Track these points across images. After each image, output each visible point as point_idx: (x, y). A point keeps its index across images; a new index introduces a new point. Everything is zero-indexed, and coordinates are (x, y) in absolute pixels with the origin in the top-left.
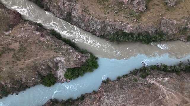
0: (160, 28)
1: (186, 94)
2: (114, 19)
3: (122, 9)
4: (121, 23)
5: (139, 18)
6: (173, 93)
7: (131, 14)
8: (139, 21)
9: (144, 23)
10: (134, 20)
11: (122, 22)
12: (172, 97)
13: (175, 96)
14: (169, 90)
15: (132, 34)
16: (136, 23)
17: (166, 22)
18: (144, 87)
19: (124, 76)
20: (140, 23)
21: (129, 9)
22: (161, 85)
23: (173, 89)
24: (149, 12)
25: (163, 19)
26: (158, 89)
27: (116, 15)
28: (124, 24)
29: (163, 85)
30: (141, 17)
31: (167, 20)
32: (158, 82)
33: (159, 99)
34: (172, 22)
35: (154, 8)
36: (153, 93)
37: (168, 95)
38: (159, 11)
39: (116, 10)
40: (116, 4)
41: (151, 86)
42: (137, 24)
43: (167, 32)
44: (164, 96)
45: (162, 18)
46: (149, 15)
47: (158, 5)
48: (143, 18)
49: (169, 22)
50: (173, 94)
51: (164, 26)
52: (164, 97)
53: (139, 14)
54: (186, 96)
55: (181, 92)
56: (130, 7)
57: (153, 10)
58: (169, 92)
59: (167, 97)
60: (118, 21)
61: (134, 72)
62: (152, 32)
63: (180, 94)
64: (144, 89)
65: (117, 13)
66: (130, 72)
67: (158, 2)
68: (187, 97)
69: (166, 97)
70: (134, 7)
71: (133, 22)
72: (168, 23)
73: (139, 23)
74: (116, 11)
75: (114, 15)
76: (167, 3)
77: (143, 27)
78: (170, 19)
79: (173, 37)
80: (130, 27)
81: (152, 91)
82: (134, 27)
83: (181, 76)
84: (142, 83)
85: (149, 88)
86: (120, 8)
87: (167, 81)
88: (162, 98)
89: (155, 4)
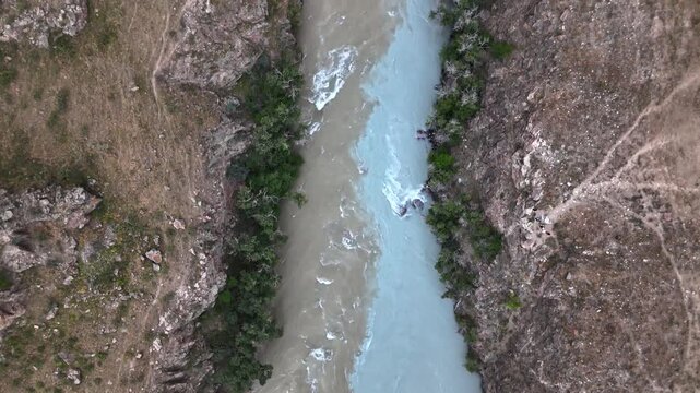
0: (222, 92)
1: (659, 76)
2: (124, 382)
3: (62, 334)
4: (156, 342)
5: (137, 229)
6: (641, 145)
7: (105, 280)
8: (158, 230)
9: (179, 199)
10: (148, 262)
11: (150, 336)
12: (666, 158)
13: (660, 142)
14: (618, 162)
16: (172, 248)
17: (189, 59)
18: (569, 283)
19: (466, 322)
20: (177, 225)
21: (67, 290)
22: (576, 191)
23: (615, 139)
24: (106, 164)
25: (166, 71)
26: (596, 215)
27: (98, 371)
28: (171, 319)
29: (578, 179)
30: (133, 218)
31: (174, 48)
32: (549, 200)
33: (659, 230)
34: (191, 21)
35: (86, 129)
36: (614, 245)
37: (652, 178)
38: (111, 98)
39: (62, 375)
40: (16, 374)
41: (566, 247)
42: (180, 245)
43: (252, 48)
44: (647, 201)
45: (159, 79)
46: (126, 164)
47: (64, 99)
48: (145, 201)
49: (191, 39)
50: (648, 147)
51: (214, 69)
52: (657, 205)
53: (110, 230)
54: (674, 81)
55: (643, 94)
56: (51, 289)
57: (94, 136)
58: (630, 165)
59: (656, 185)
60: (144, 360)
63: (651, 109)
64: (579, 284)
65: (85, 368)
67: (38, 96)
68: (679, 77)
69: (656, 193)
70: (52, 264)
71: (165, 268)
72: (198, 47)
73: (171, 232)
74: (73, 374)
75: (98, 381)
76: (60, 41)
77: (205, 203)
78: (172, 34)
79: (283, 21)
80: (192, 282)
81: (601, 245)
82: (196, 259)
83: (518, 39)
84: (531, 275)
85: (578, 254)
86: (50, 350)
87: (555, 147)
88: (657, 215)
89: (53, 121)
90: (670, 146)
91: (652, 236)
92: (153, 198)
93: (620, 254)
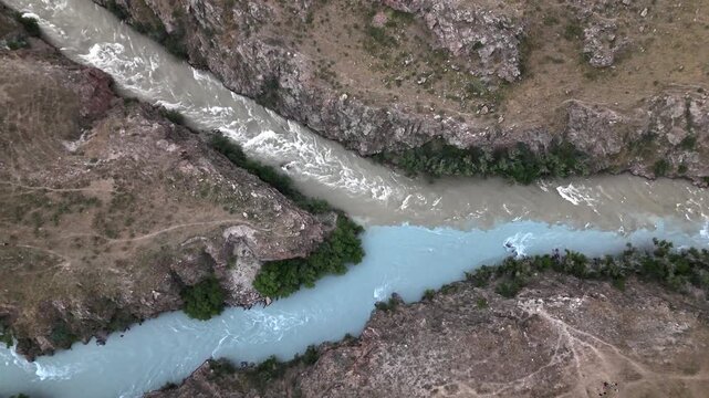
0: (565, 136)
1: (635, 351)
2: (418, 103)
3: (444, 73)
4: (438, 116)
5: (496, 101)
6: (596, 347)
7: (471, 89)
8: (497, 110)
9: (514, 118)
10: (480, 107)
11: (441, 113)
12: (593, 359)
13: (600, 355)
14: (583, 338)
15: (473, 152)
16: (488, 118)
17: (584, 116)
18: (505, 327)
19: (446, 290)
20: (501, 119)
21: (467, 72)
22: (559, 321)
23: (594, 335)
24: (530, 83)
25: (576, 105)
26: (550, 333)
27: (423, 91)
28: (450, 122)
29: (567, 321)
30: (502, 99)
31: (589, 108)
32: (550, 310)
33: (552, 363)
34: (603, 115)
35: (545, 72)
36: (535, 345)
37: (579, 354)
38: (562, 82)
39: (423, 75)
40: (425, 55)
41: (527, 323)
42: (489, 122)
43: (591, 148)
44: (566, 354)
45: (572, 103)
46: (531, 92)
47: (560, 61)
48: (512, 102)
49: (595, 116)
50: (596, 351)
51: (578, 129)
52: (566, 359)
53: (497, 88)
54: (634, 358)
55: (622, 346)
56: (468, 65)
57: (542, 76)
58: (583, 343)
59: (577, 357)
60: (429, 112)
61: (479, 277)
62: (541, 146)
63: (617, 350)
64: (507, 331)
65: (425, 85)
66: (467, 274)
67: (560, 51)
68: (638, 361)
69: (572, 357)
70: (482, 65)
71: (478, 116)
72: (591, 120)
73: (497, 117)
74: (424, 80)
75: (418, 92)
76: (587, 57)
77: (512, 132)
78: (596, 106)
79: (607, 163)
80: (470, 130)
81: (532, 340)
82: (482, 130)
83: (628, 292)
84: (500, 311)
85: (523, 329)
86: (436, 68)
87: (580, 309)
88: (560, 361)
89: (548, 58)
90: (599, 360)
91: (548, 361)
92: (514, 106)
93: (531, 349)
